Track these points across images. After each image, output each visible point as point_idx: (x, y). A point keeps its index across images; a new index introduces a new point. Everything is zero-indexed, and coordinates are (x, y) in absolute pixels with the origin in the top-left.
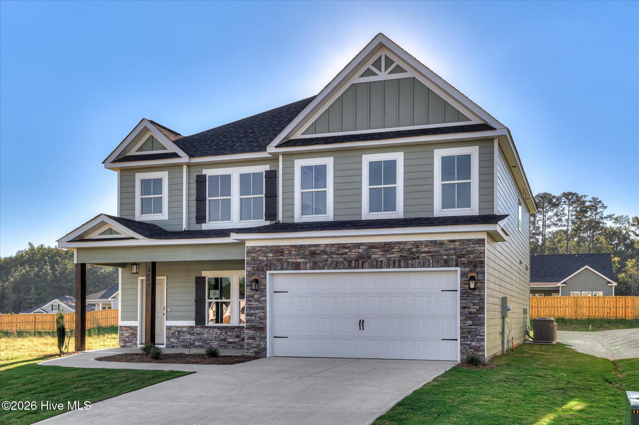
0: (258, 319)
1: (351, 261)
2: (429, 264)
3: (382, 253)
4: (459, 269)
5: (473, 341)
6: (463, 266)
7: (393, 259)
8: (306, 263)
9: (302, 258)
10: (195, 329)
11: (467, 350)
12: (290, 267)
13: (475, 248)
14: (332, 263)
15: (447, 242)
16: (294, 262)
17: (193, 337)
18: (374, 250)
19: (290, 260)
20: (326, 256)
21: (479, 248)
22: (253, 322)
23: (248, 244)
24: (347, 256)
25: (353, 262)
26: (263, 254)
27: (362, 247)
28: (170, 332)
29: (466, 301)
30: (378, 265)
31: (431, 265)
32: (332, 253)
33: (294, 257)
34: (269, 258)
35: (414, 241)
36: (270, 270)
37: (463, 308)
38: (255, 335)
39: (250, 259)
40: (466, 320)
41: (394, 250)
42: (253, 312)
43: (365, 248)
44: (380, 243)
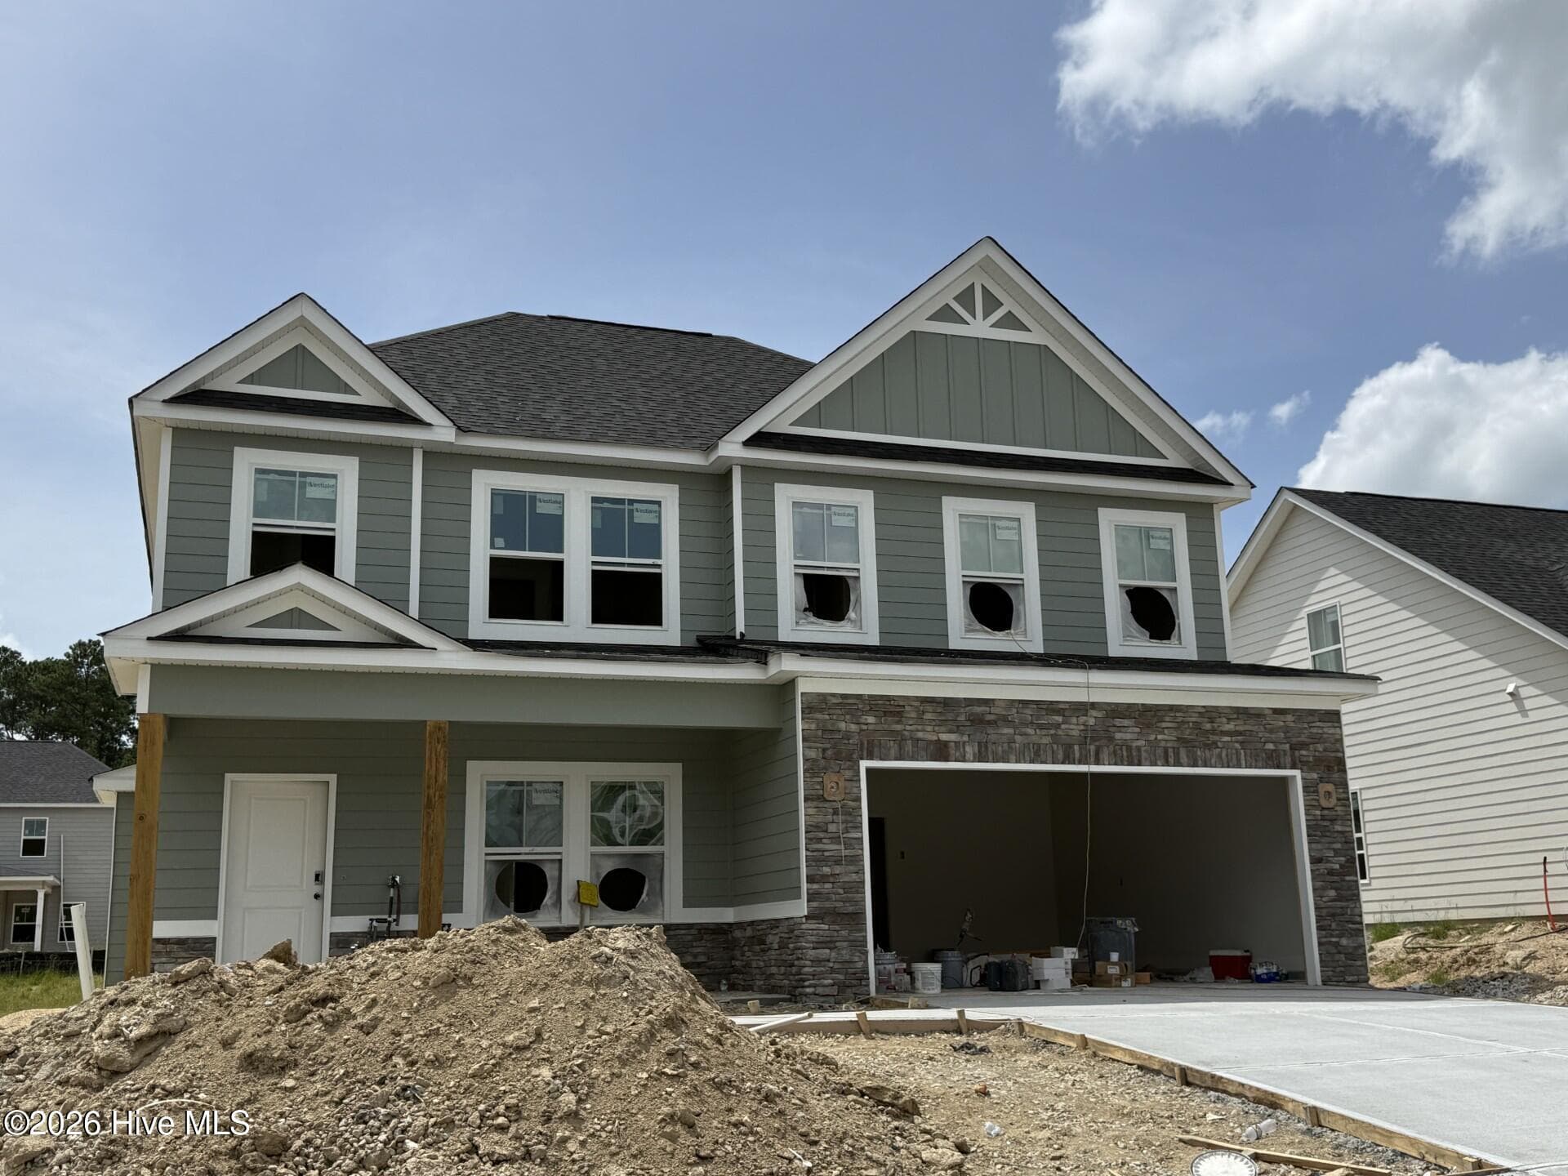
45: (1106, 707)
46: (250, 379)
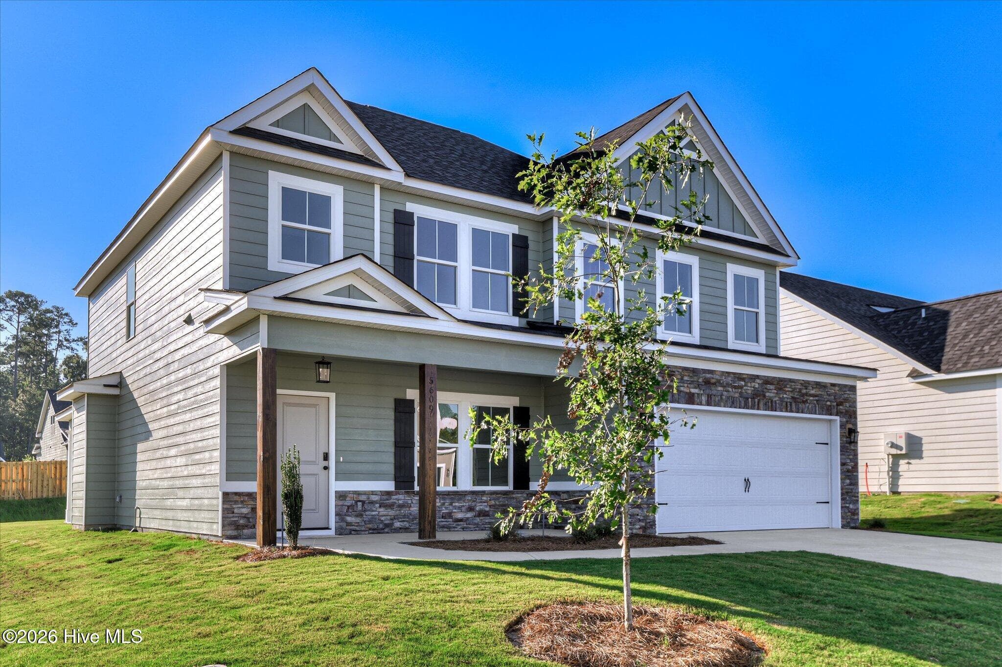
1: (747, 399)
2: (816, 410)
3: (776, 391)
4: (838, 418)
5: (850, 504)
6: (841, 416)
7: (786, 400)
8: (701, 395)
9: (695, 388)
10: (394, 497)
11: (846, 513)
12: (683, 400)
13: (850, 396)
14: (728, 398)
15: (829, 385)
16: (687, 393)
18: (769, 387)
19: (682, 389)
20: (722, 389)
21: (852, 396)
24: (743, 391)
25: (750, 400)
27: (758, 381)
28: (346, 504)
29: (844, 457)
30: (771, 406)
31: (817, 412)
32: (728, 385)
33: (686, 385)
37: (843, 464)
40: (845, 478)
41: (787, 389)
43: (760, 382)
44: (774, 378)
45: (763, 378)
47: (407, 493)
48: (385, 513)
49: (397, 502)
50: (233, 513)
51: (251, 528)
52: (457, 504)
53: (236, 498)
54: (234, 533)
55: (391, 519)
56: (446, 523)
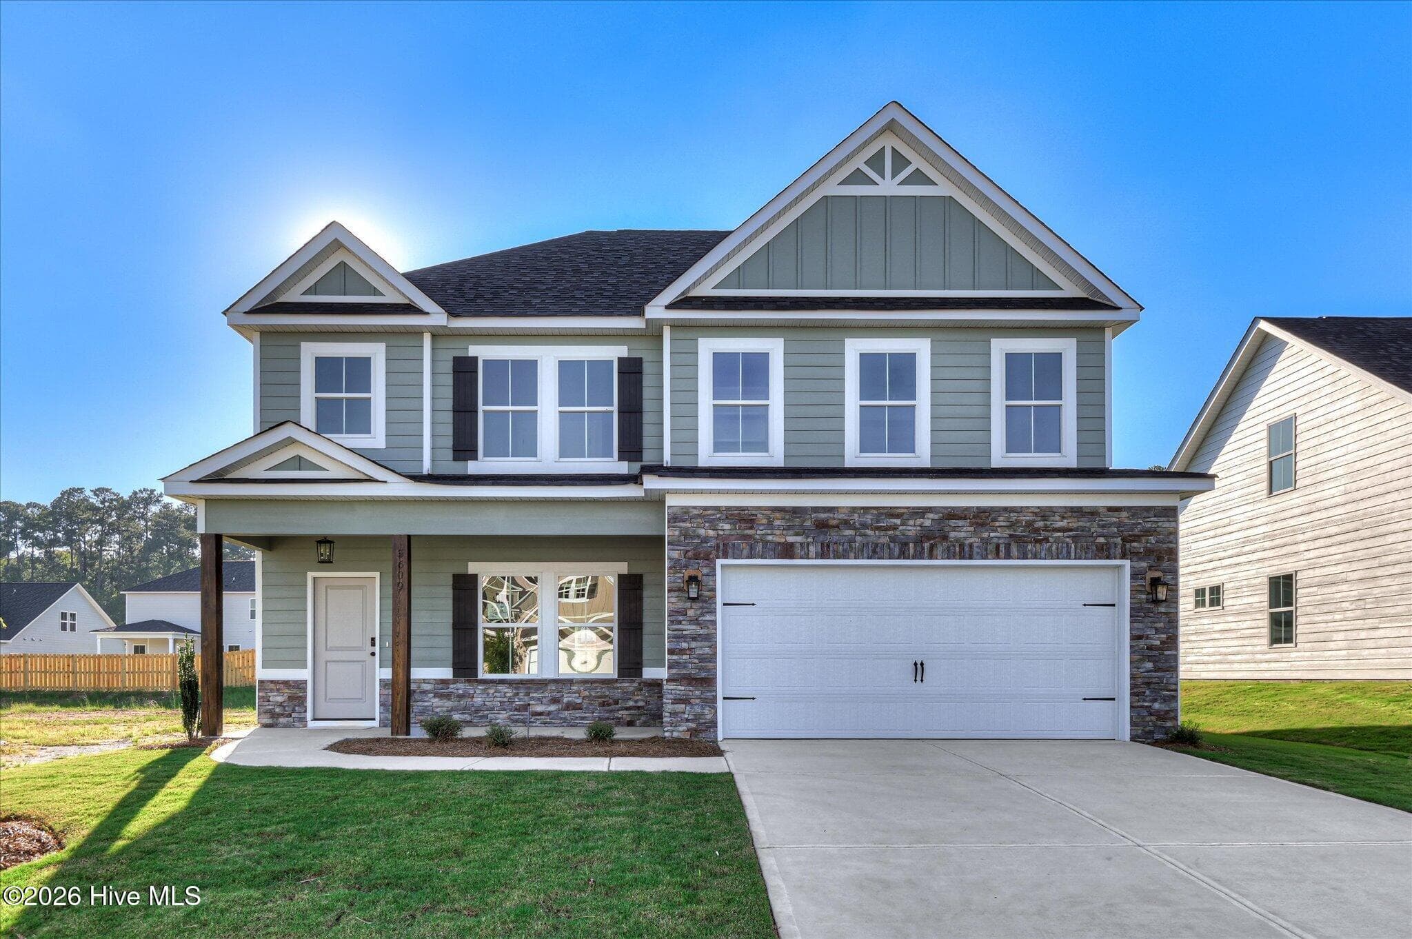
0: (696, 661)
1: (906, 544)
2: (1068, 553)
3: (971, 529)
4: (1127, 563)
5: (1154, 701)
6: (1135, 558)
7: (995, 540)
8: (808, 544)
9: (797, 534)
10: (451, 686)
11: (1144, 716)
12: (770, 553)
13: (1160, 524)
14: (865, 545)
15: (1104, 510)
16: (779, 543)
17: (449, 704)
18: (955, 523)
19: (770, 538)
20: (851, 532)
21: (1167, 525)
22: (685, 667)
23: (671, 501)
24: (897, 533)
25: (911, 545)
26: (707, 525)
27: (931, 516)
29: (1141, 625)
30: (964, 551)
31: (1073, 555)
32: (864, 526)
33: (778, 532)
34: (721, 533)
35: (1039, 507)
36: (725, 556)
37: (1134, 638)
38: (691, 693)
39: (677, 533)
40: (1142, 660)
41: (997, 524)
42: (684, 645)
43: (936, 517)
44: (968, 508)
45: (943, 510)
46: (309, 291)
47: (469, 681)
48: (440, 704)
49: (455, 691)
50: (269, 701)
51: (287, 717)
52: (535, 695)
53: (272, 686)
54: (269, 721)
55: (448, 711)
56: (520, 717)
